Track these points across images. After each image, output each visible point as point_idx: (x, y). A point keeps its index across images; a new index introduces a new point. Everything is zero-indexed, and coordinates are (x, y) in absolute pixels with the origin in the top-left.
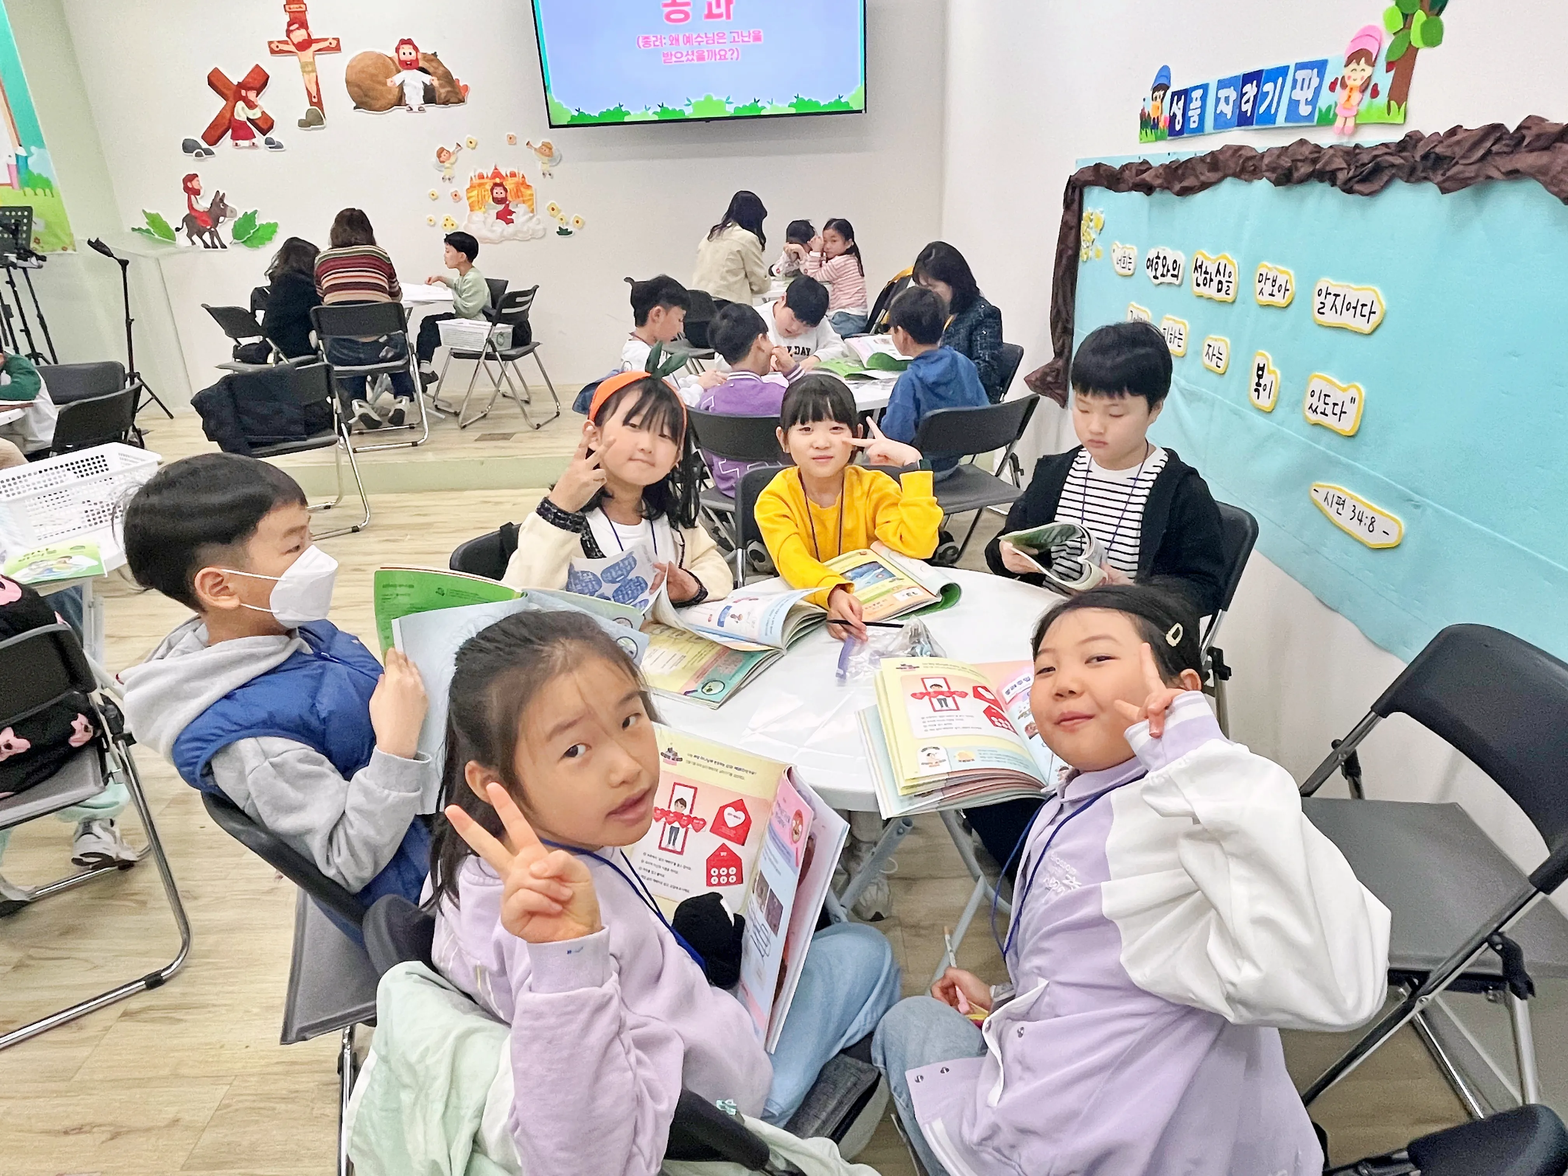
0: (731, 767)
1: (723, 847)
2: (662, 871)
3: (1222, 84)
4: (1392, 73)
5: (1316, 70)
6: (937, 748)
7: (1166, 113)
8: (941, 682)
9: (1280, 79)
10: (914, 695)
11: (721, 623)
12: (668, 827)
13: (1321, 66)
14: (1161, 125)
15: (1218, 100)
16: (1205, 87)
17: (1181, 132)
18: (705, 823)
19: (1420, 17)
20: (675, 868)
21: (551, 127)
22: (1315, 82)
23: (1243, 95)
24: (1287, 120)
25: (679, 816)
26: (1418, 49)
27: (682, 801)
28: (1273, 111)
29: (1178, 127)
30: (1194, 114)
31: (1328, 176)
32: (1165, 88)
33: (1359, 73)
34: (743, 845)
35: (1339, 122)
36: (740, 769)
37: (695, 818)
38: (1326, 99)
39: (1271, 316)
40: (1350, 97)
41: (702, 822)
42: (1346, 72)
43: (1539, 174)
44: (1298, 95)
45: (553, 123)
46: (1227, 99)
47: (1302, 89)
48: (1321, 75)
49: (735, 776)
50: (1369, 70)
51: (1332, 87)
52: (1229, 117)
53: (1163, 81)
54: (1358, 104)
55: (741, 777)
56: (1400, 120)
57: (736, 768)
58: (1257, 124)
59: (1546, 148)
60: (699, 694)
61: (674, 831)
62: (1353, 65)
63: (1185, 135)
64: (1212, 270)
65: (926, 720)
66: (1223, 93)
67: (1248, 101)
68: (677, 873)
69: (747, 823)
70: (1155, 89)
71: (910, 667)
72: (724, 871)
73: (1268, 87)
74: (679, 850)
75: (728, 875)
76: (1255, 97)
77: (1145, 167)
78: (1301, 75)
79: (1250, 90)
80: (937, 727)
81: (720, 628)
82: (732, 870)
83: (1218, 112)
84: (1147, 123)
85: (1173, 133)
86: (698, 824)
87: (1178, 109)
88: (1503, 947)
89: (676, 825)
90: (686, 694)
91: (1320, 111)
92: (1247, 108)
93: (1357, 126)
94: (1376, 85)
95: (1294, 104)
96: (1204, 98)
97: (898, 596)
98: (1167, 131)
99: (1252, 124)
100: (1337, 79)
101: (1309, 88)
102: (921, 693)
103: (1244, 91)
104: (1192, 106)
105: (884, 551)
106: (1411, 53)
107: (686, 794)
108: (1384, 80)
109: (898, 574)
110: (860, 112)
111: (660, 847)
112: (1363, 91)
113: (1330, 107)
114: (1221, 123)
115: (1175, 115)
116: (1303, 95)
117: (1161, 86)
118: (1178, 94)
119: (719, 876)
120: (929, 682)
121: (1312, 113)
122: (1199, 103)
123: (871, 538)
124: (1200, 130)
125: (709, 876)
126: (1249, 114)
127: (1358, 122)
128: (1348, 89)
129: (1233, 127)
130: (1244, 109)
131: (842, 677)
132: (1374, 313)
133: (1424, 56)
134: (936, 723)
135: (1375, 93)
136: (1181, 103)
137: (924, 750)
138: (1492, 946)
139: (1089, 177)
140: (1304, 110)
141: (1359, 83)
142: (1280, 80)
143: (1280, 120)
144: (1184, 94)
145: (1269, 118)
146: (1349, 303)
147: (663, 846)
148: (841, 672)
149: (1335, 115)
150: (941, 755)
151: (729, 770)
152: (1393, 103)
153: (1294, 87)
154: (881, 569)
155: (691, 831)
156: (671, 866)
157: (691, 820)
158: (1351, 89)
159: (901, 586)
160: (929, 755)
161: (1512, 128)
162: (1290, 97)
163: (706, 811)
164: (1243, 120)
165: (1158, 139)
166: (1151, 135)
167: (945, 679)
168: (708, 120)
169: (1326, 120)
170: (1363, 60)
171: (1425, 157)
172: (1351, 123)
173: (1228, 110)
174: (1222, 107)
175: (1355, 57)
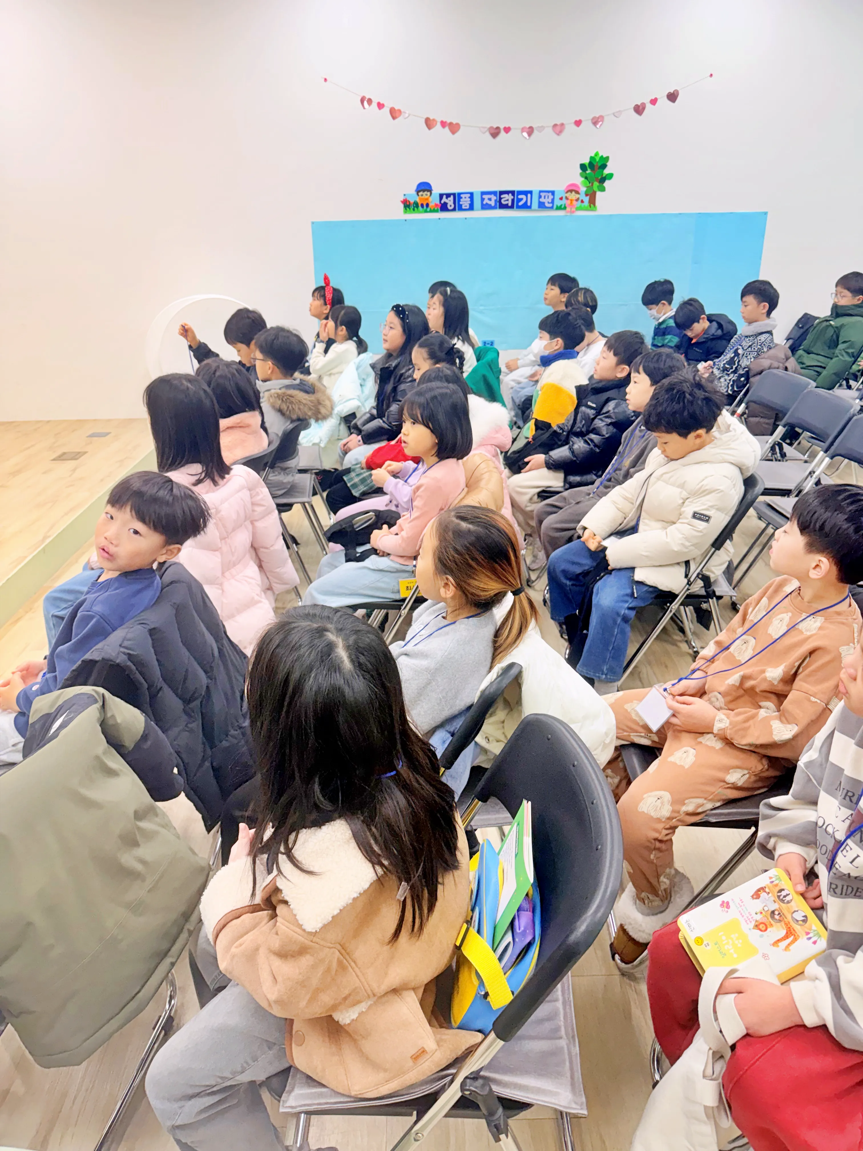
3: (485, 193)
4: (588, 197)
5: (550, 193)
7: (436, 202)
13: (553, 193)
14: (431, 206)
15: (483, 199)
16: (473, 193)
17: (453, 210)
19: (596, 184)
22: (551, 197)
24: (538, 207)
26: (596, 192)
28: (529, 204)
29: (451, 208)
30: (464, 203)
32: (430, 191)
33: (573, 196)
35: (568, 209)
38: (557, 202)
42: (566, 195)
44: (542, 200)
46: (490, 199)
47: (544, 198)
48: (554, 195)
50: (577, 196)
51: (561, 199)
52: (493, 205)
53: (425, 188)
58: (518, 208)
62: (569, 193)
63: (458, 211)
66: (486, 197)
67: (507, 201)
70: (419, 191)
73: (521, 196)
76: (513, 199)
78: (542, 194)
79: (507, 197)
83: (484, 203)
84: (411, 205)
85: (446, 210)
87: (450, 200)
91: (557, 205)
92: (506, 203)
93: (576, 210)
95: (541, 203)
96: (472, 197)
98: (438, 209)
99: (513, 208)
100: (562, 197)
101: (547, 198)
103: (502, 197)
104: (461, 200)
106: (594, 193)
108: (586, 199)
112: (577, 201)
113: (562, 204)
114: (487, 207)
116: (545, 200)
117: (425, 190)
118: (445, 195)
121: (553, 206)
122: (468, 199)
124: (470, 209)
126: (509, 205)
129: (496, 209)
130: (504, 203)
133: (599, 194)
135: (582, 201)
140: (547, 205)
142: (529, 195)
143: (535, 207)
144: (455, 195)
145: (527, 207)
149: (565, 207)
152: (592, 205)
153: (539, 197)
158: (571, 200)
162: (538, 201)
164: (506, 207)
165: (427, 212)
166: (419, 210)
169: (561, 208)
170: (573, 193)
172: (573, 209)
173: (492, 203)
174: (487, 201)
175: (569, 191)
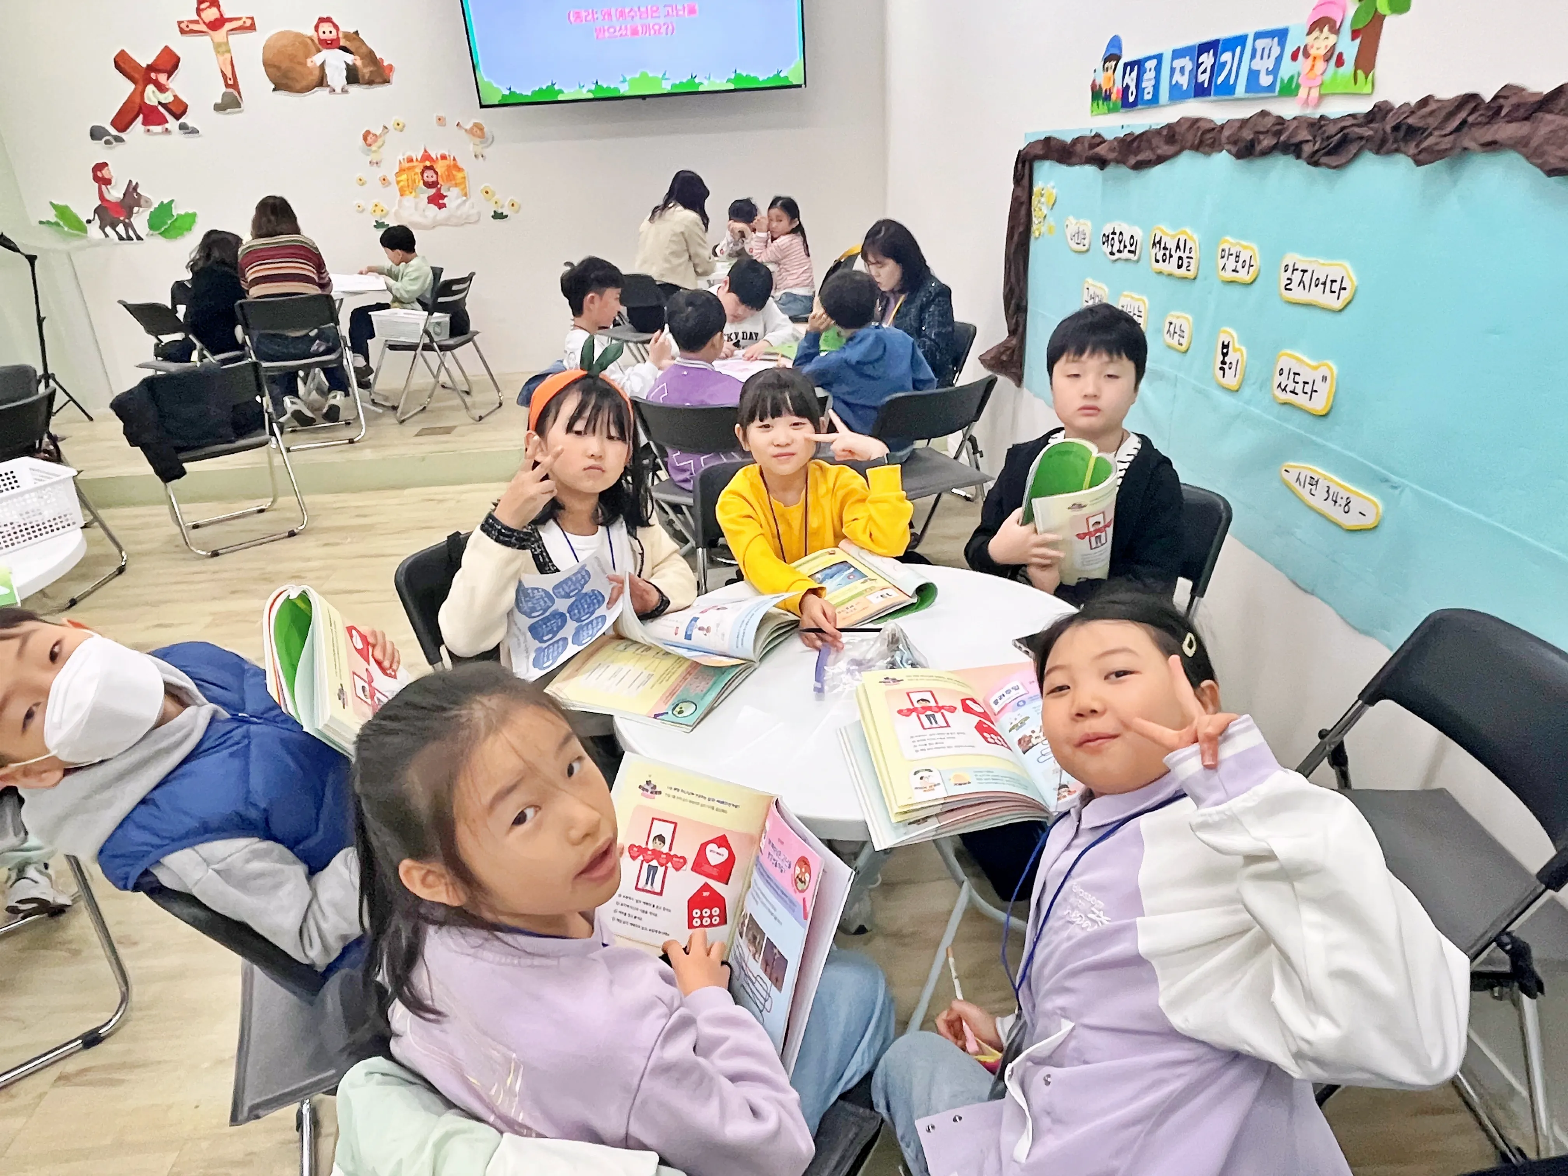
0: (713, 800)
1: (706, 887)
2: (639, 914)
3: (1177, 54)
4: (1358, 41)
5: (1276, 39)
6: (930, 771)
7: (1119, 85)
8: (928, 696)
9: (1239, 49)
10: (900, 712)
11: (688, 637)
12: (645, 865)
13: (1281, 35)
14: (1113, 96)
15: (1173, 70)
16: (1159, 57)
17: (1134, 104)
18: (685, 861)
20: (654, 910)
21: (482, 106)
22: (1276, 51)
23: (1199, 65)
24: (1247, 91)
25: (656, 854)
26: (1384, 16)
27: (661, 838)
28: (1232, 82)
29: (1131, 99)
30: (1148, 84)
31: (1294, 149)
32: (1117, 58)
33: (1322, 42)
34: (727, 884)
35: (1303, 92)
36: (723, 802)
37: (675, 856)
38: (1288, 68)
39: (1235, 293)
40: (1313, 66)
41: (682, 860)
42: (1310, 40)
43: (1520, 145)
44: (1257, 64)
45: (483, 103)
46: (1182, 69)
47: (1262, 58)
48: (1282, 44)
49: (717, 810)
50: (1333, 38)
51: (1294, 57)
52: (1185, 87)
53: (1115, 51)
54: (1323, 74)
55: (723, 811)
56: (1367, 89)
57: (718, 801)
58: (1215, 94)
59: (1526, 119)
60: (670, 716)
61: (653, 870)
62: (1316, 33)
63: (1139, 107)
64: (1172, 245)
65: (916, 739)
66: (1178, 64)
67: (1204, 72)
68: (656, 915)
69: (731, 859)
70: (1106, 60)
71: (894, 680)
72: (706, 912)
73: (1226, 57)
74: (658, 890)
75: (711, 917)
76: (1213, 67)
77: (1097, 139)
78: (1261, 43)
79: (1207, 59)
80: (928, 747)
81: (687, 641)
82: (716, 911)
83: (1174, 82)
84: (1098, 94)
85: (1126, 104)
86: (679, 863)
87: (1131, 80)
88: (1512, 948)
89: (654, 863)
90: (656, 716)
91: (1282, 80)
92: (1204, 78)
93: (1321, 97)
94: (1340, 55)
95: (1253, 75)
96: (1158, 69)
97: (871, 598)
98: (1120, 103)
99: (1210, 95)
100: (1299, 48)
101: (1269, 57)
102: (909, 710)
103: (1200, 61)
104: (1146, 76)
105: (853, 550)
106: (1378, 20)
107: (666, 830)
109: (871, 575)
110: (800, 86)
111: (637, 888)
112: (1327, 60)
113: (1292, 78)
114: (1177, 94)
115: (1128, 87)
116: (1263, 65)
117: (1112, 57)
118: (1130, 65)
119: (701, 917)
120: (915, 697)
121: (1273, 85)
122: (1153, 74)
123: (839, 537)
124: (1155, 100)
125: (691, 918)
126: (1206, 85)
127: (1322, 92)
128: (1311, 58)
129: (1190, 98)
130: (1201, 78)
131: (820, 691)
132: (1345, 289)
133: (1391, 22)
134: (927, 742)
135: (1340, 62)
136: (1134, 74)
137: (916, 773)
138: (1501, 946)
139: (1039, 151)
140: (1265, 80)
141: (1323, 51)
143: (1240, 90)
144: (1137, 65)
145: (1227, 89)
146: (1318, 279)
147: (640, 886)
148: (819, 685)
149: (1298, 86)
150: (934, 778)
151: (711, 803)
152: (1360, 72)
153: (1253, 56)
154: (852, 569)
155: (671, 870)
156: (649, 909)
157: (670, 857)
158: (1315, 58)
159: (874, 587)
160: (921, 778)
161: (1488, 97)
162: (1250, 69)
163: (687, 849)
164: (1200, 91)
165: (1110, 111)
166: (1103, 107)
167: (931, 692)
168: (644, 97)
169: (1289, 90)
170: (1326, 29)
171: (1396, 128)
172: (1315, 93)
173: (1184, 81)
174: (1177, 77)
175: (1317, 25)
